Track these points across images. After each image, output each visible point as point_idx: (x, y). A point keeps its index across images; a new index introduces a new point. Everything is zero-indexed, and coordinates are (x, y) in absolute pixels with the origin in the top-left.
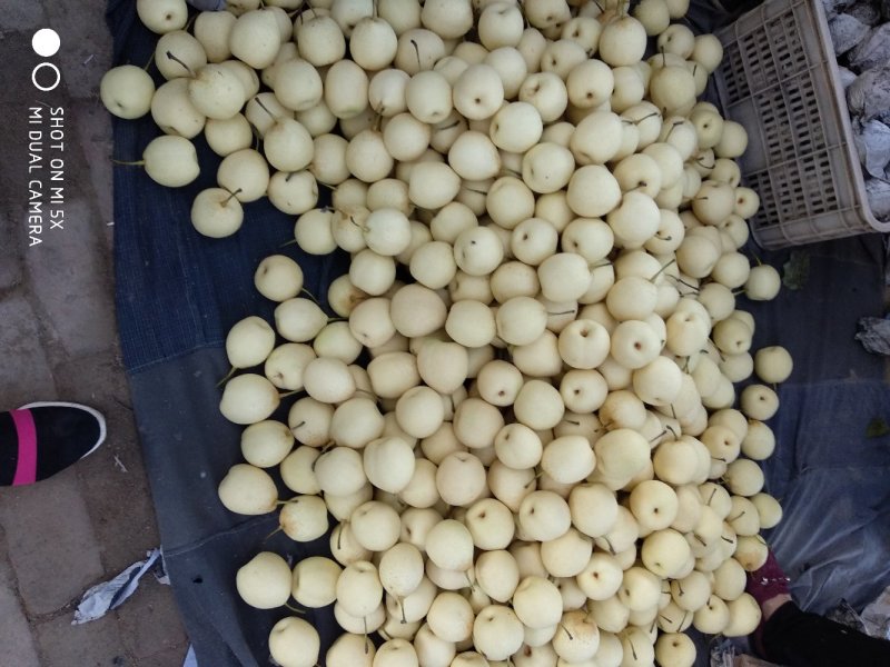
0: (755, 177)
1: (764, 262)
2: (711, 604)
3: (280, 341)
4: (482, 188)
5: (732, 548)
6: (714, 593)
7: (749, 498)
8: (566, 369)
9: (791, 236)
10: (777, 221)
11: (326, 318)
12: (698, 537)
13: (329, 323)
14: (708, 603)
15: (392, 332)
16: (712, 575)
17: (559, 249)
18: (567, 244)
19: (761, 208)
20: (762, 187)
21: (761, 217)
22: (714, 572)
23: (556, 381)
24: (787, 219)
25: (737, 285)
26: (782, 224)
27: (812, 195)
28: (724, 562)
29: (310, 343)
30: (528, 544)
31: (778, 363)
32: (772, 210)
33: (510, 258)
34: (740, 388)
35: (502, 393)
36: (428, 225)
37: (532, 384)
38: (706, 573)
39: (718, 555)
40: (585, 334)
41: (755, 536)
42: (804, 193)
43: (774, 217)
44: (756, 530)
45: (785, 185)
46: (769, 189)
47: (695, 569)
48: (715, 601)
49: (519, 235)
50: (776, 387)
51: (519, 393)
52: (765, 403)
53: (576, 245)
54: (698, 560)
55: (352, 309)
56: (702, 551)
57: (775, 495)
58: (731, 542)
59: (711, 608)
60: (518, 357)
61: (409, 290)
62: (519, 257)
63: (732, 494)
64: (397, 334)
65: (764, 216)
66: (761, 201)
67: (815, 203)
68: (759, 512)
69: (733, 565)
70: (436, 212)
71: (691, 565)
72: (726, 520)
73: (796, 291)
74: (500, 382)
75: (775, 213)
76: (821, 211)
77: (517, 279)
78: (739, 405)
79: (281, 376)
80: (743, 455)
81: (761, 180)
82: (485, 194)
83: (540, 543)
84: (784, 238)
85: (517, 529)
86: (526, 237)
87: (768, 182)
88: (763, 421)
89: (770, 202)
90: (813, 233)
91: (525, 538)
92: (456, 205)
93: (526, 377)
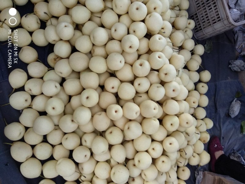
0: (193, 16)
1: (199, 44)
2: (194, 155)
3: (29, 77)
4: (99, 15)
5: (199, 136)
6: (194, 152)
7: (202, 119)
8: (136, 77)
9: (206, 34)
10: (201, 29)
11: (47, 68)
12: (187, 134)
13: (48, 70)
14: (193, 156)
15: (71, 71)
16: (193, 146)
17: (128, 33)
18: (131, 31)
19: (196, 26)
20: (196, 19)
21: (196, 29)
22: (193, 145)
23: (132, 82)
24: (204, 28)
25: (191, 49)
26: (203, 30)
27: (212, 18)
28: (197, 141)
29: (42, 78)
30: (128, 141)
31: (207, 76)
32: (199, 26)
33: (111, 39)
34: (196, 84)
35: (113, 88)
36: (81, 31)
37: (124, 84)
38: (191, 146)
39: (195, 139)
40: (141, 65)
41: (205, 132)
42: (209, 18)
43: (200, 28)
44: (205, 130)
45: (202, 17)
46: (198, 19)
47: (188, 144)
48: (195, 154)
49: (113, 30)
50: (207, 83)
51: (119, 87)
52: (204, 88)
53: (134, 31)
54: (188, 141)
55: (55, 63)
56: (189, 138)
57: (210, 118)
58: (199, 134)
59: (194, 157)
60: (118, 74)
61: (75, 54)
62: (114, 38)
63: (196, 119)
64: (73, 71)
65: (197, 29)
66: (196, 24)
67: (213, 20)
68: (206, 124)
69: (199, 142)
70: (83, 25)
71: (186, 143)
72: (196, 127)
73: (209, 53)
74: (112, 84)
75: (200, 27)
76: (215, 22)
77: (114, 46)
78: (196, 89)
79: (30, 90)
80: (199, 106)
81: (195, 16)
82: (100, 17)
83: (133, 140)
84: (204, 35)
85: (124, 137)
86: (115, 30)
87: (197, 17)
88: (204, 94)
89: (198, 23)
90: (214, 31)
91: (127, 139)
92: (90, 22)
93: (122, 82)
